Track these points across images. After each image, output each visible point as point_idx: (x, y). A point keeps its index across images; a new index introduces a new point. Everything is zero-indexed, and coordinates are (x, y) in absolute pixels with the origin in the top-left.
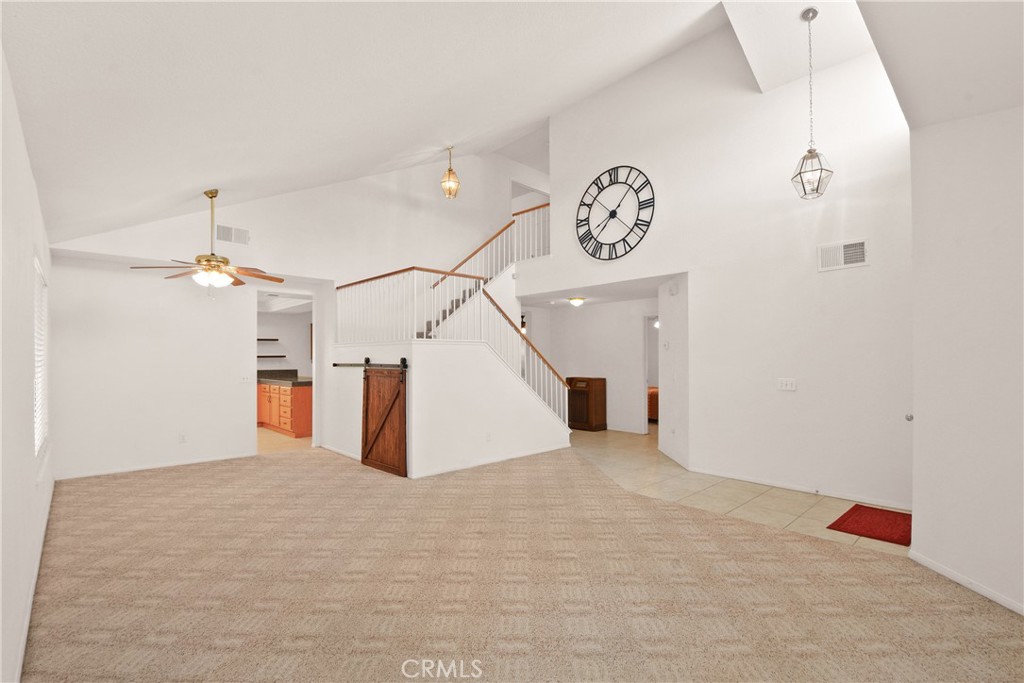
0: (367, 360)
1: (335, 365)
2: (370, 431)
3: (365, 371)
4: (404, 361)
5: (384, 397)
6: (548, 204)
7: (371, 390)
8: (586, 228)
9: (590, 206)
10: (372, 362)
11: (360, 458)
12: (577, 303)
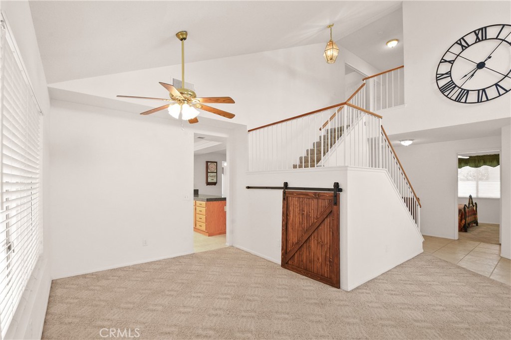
0: (286, 184)
1: (248, 188)
2: (290, 242)
3: (284, 193)
4: (336, 185)
5: (308, 216)
6: (403, 66)
7: (291, 208)
8: (449, 79)
9: (452, 62)
10: (290, 186)
11: (280, 262)
12: (407, 143)
